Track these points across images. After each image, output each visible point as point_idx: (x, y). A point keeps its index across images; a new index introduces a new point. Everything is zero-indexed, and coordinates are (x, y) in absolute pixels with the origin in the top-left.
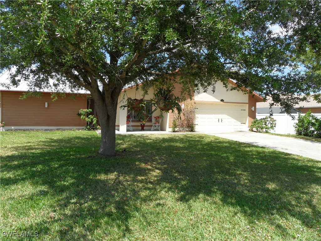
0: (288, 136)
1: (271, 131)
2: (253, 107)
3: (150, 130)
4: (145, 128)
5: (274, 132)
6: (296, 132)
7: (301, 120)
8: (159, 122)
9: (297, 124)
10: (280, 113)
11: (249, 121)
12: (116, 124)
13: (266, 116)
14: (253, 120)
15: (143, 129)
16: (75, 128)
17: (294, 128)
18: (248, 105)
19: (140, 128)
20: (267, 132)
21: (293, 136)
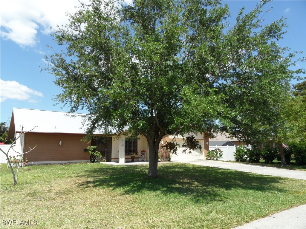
0: (230, 161)
1: (220, 159)
2: (207, 142)
3: (138, 161)
4: (135, 160)
5: (222, 160)
6: (235, 159)
7: (238, 151)
8: (144, 155)
9: (235, 153)
10: (222, 146)
11: (205, 152)
12: (112, 158)
13: (215, 148)
14: (207, 152)
15: (133, 161)
16: (83, 161)
17: (233, 156)
18: (203, 140)
19: (131, 160)
20: (217, 160)
21: (233, 162)
